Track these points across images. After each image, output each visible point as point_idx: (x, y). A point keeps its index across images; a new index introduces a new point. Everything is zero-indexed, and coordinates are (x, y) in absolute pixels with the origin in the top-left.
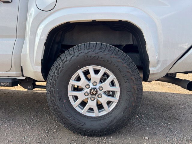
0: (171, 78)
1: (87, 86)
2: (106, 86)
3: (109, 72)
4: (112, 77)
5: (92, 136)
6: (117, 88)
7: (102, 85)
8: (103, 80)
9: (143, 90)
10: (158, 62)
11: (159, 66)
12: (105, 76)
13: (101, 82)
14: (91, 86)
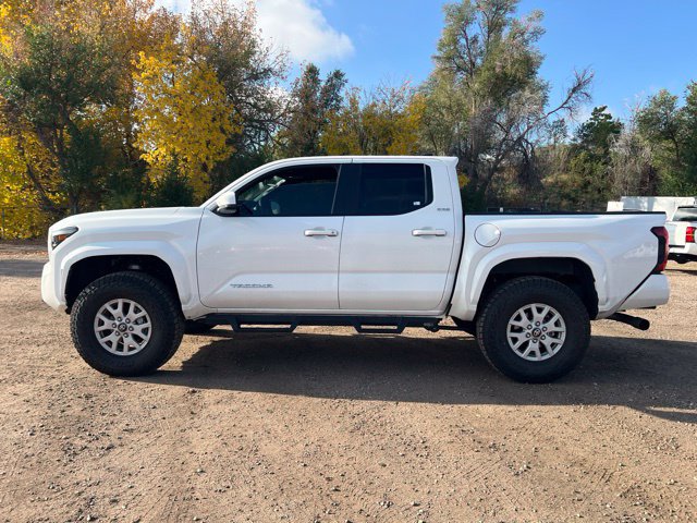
0: (619, 317)
1: (529, 327)
2: (551, 326)
3: (554, 311)
4: (557, 316)
5: (534, 383)
6: (563, 328)
7: (546, 325)
8: (547, 319)
9: (592, 334)
10: (607, 300)
11: (609, 303)
12: (549, 316)
13: (544, 322)
14: (534, 326)
